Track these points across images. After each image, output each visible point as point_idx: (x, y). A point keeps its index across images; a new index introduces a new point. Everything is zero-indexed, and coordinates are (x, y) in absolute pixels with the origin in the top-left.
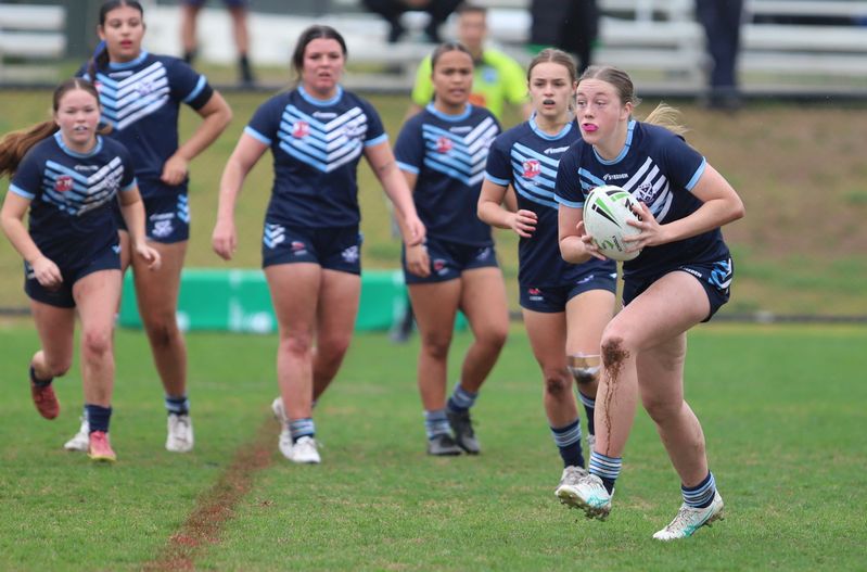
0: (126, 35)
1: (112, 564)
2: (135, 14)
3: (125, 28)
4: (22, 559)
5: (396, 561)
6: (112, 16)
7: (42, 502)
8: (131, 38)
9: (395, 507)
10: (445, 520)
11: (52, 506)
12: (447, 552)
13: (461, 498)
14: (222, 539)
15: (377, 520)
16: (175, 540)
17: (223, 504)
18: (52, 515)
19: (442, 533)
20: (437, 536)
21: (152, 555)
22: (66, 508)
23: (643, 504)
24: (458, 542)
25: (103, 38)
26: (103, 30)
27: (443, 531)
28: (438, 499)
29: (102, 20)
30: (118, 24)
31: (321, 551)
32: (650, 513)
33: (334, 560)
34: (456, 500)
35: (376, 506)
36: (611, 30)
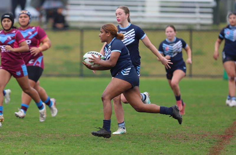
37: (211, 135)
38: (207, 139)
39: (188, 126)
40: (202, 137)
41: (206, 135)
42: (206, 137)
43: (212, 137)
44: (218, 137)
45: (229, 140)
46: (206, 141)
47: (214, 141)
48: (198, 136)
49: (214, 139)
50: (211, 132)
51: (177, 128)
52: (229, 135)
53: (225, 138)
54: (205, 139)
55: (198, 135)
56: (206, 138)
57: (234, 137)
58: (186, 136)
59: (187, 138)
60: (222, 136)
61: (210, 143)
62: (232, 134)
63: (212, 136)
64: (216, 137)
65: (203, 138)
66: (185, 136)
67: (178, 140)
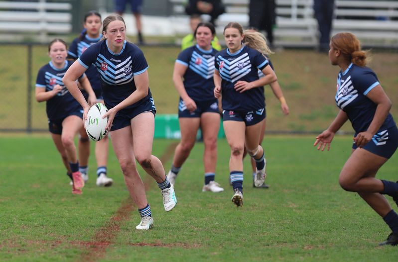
0: (94, 26)
1: (89, 227)
2: (98, 18)
3: (94, 24)
4: (54, 226)
5: (197, 227)
6: (89, 19)
7: (62, 204)
8: (96, 27)
9: (198, 206)
10: (217, 211)
11: (66, 206)
12: (217, 223)
13: (223, 203)
14: (131, 218)
15: (190, 211)
16: (113, 218)
17: (131, 205)
18: (65, 209)
19: (215, 216)
20: (213, 217)
21: (104, 224)
22: (71, 206)
23: (293, 204)
24: (221, 220)
25: (85, 27)
26: (85, 24)
27: (215, 215)
28: (214, 203)
29: (85, 20)
30: (91, 22)
31: (169, 223)
32: (296, 209)
33: (174, 227)
34: (221, 203)
35: (190, 206)
36: (280, 22)
37: (70, 241)
38: (61, 249)
39: (26, 225)
40: (53, 245)
41: (60, 242)
42: (59, 244)
43: (71, 245)
44: (82, 245)
45: (104, 251)
46: (60, 253)
47: (75, 252)
48: (45, 244)
49: (76, 250)
50: (70, 236)
51: (5, 228)
52: (102, 242)
53: (95, 247)
54: (59, 250)
55: (45, 241)
56: (61, 247)
57: (113, 245)
58: (23, 243)
59: (25, 248)
60: (89, 243)
61: (67, 257)
62: (109, 240)
63: (72, 242)
64: (79, 245)
65: (55, 247)
66: (21, 243)
67: (7, 252)
